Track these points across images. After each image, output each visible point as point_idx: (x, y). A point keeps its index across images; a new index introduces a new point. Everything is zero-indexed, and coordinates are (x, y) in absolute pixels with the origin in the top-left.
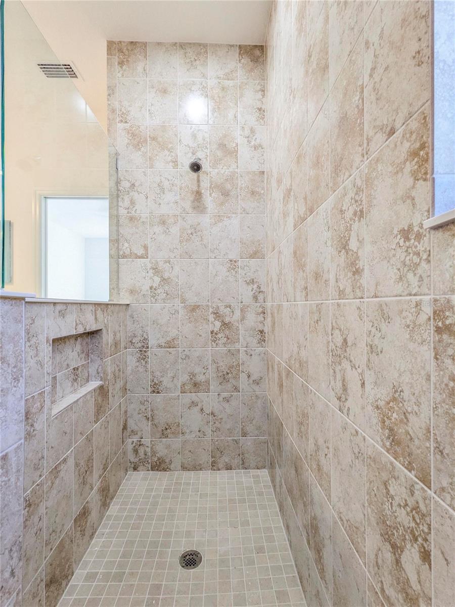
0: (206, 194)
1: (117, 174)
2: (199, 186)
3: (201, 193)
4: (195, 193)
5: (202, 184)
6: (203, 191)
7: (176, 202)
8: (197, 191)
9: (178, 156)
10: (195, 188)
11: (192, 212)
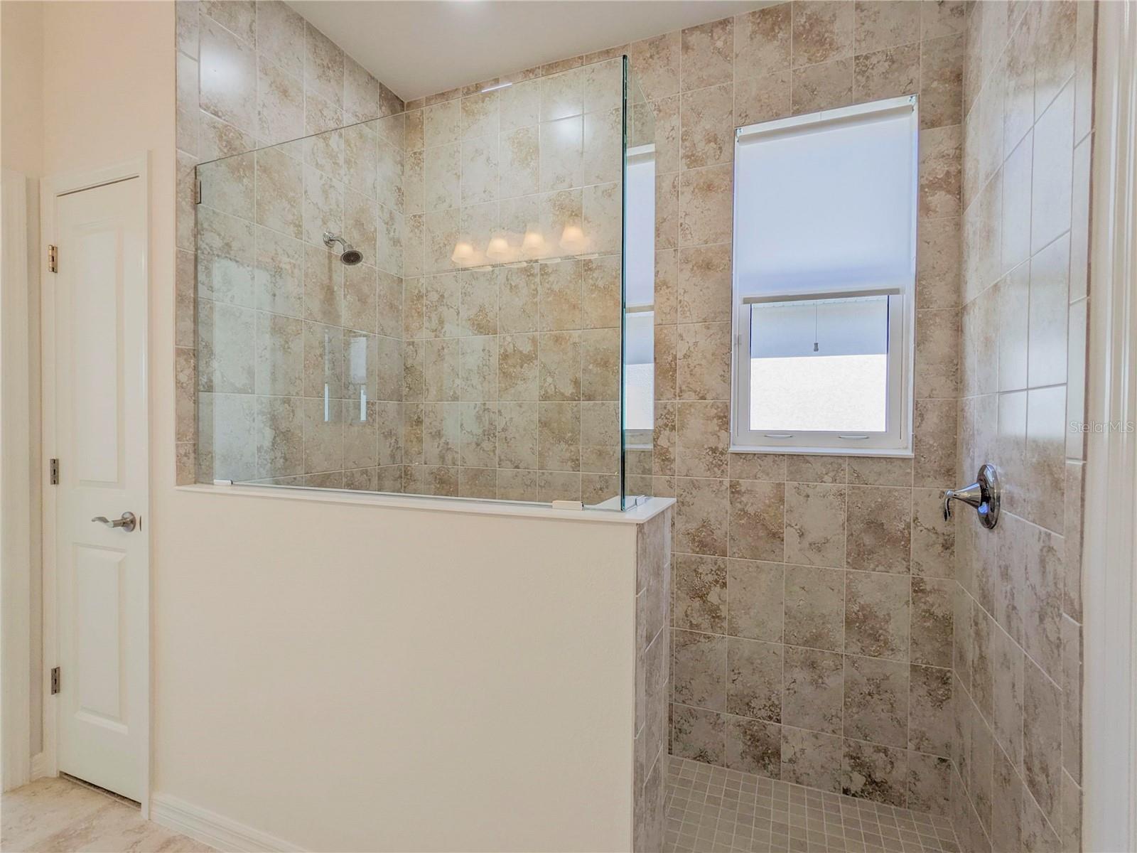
0: (340, 293)
1: (196, 215)
2: (330, 278)
3: (334, 291)
4: (326, 289)
5: (335, 277)
6: (336, 288)
7: (299, 298)
8: (328, 286)
9: (303, 218)
10: (326, 282)
11: (322, 319)
